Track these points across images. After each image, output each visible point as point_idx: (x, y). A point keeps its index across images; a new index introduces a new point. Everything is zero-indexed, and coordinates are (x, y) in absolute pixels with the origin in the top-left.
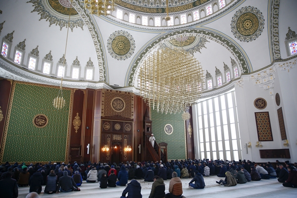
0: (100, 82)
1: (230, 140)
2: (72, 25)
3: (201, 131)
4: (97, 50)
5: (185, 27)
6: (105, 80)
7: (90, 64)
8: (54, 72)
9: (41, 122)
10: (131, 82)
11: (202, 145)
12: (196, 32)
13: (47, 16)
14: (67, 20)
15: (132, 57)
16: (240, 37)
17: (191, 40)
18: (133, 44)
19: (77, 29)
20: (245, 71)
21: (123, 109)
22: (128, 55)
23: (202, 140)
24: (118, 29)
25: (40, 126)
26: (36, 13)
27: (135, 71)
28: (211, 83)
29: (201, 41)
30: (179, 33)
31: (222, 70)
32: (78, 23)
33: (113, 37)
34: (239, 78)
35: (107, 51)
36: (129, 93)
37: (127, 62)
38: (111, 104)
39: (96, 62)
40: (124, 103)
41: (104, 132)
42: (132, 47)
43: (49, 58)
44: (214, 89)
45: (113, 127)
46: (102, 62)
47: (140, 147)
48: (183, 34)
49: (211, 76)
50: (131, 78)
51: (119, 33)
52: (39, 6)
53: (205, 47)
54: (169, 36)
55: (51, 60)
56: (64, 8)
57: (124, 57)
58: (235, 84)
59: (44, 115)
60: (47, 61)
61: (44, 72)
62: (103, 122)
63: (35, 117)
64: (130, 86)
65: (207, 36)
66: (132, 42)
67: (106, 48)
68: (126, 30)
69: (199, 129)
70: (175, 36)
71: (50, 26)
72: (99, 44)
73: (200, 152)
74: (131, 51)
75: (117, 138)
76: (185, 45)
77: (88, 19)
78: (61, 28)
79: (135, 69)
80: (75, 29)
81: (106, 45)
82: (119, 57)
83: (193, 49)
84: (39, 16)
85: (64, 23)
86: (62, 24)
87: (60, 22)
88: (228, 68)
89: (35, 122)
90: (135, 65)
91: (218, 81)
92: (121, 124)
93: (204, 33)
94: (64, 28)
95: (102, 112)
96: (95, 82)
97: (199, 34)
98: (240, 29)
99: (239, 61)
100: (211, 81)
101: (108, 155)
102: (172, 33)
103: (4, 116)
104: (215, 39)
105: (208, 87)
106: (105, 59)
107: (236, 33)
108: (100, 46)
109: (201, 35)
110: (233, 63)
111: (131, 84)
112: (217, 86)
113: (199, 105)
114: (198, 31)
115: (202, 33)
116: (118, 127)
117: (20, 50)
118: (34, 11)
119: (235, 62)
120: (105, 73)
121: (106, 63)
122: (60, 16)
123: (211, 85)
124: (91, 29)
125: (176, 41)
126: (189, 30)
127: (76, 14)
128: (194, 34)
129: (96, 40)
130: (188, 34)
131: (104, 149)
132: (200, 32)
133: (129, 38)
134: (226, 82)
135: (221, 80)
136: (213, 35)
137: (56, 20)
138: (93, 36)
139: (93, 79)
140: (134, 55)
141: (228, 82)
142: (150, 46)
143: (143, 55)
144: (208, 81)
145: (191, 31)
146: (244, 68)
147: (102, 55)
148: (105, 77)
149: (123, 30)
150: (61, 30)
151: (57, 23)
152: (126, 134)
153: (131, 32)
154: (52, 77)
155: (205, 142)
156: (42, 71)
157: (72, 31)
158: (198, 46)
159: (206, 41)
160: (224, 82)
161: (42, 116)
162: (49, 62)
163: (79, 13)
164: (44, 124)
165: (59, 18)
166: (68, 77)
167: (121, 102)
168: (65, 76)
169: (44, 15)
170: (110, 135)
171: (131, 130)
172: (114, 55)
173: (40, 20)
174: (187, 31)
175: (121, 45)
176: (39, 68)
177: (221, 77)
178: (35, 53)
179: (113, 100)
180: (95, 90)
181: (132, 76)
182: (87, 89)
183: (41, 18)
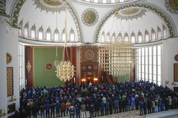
0: (79, 42)
1: (157, 75)
2: (59, 10)
3: (140, 66)
4: (76, 23)
5: (131, 3)
6: (81, 41)
7: (72, 31)
8: (52, 39)
9: (49, 67)
10: (97, 40)
11: (140, 74)
12: (139, 6)
13: (44, 8)
14: (56, 8)
15: (97, 24)
16: (171, 10)
17: (135, 11)
18: (97, 16)
19: (62, 12)
20: (171, 35)
21: (93, 57)
22: (94, 22)
23: (140, 71)
24: (87, 7)
25: (49, 69)
26: (38, 8)
27: (99, 33)
28: (148, 38)
29: (142, 11)
30: (127, 7)
31: (156, 30)
32: (62, 9)
33: (84, 13)
34: (167, 39)
35: (82, 22)
36: (96, 47)
37: (95, 27)
38: (86, 54)
39: (75, 30)
40: (93, 53)
41: (82, 71)
42: (97, 17)
43: (49, 30)
44: (149, 42)
45: (87, 68)
46: (79, 29)
47: (102, 77)
48: (130, 7)
49: (148, 33)
50: (97, 37)
51: (88, 10)
52: (39, 5)
53: (145, 15)
54: (120, 9)
55: (50, 31)
56: (53, 2)
57: (92, 24)
58: (164, 42)
59: (50, 63)
60: (48, 33)
61: (47, 39)
62: (82, 66)
63: (46, 65)
64: (96, 42)
65: (147, 9)
66: (96, 14)
67: (81, 21)
68: (92, 8)
69: (138, 64)
70: (124, 9)
71: (47, 13)
72: (76, 19)
73: (138, 78)
74: (96, 20)
75: (90, 73)
76: (131, 13)
77: (68, 6)
78: (53, 13)
79: (99, 31)
80: (61, 12)
81: (80, 18)
82: (89, 25)
83: (137, 15)
84: (40, 9)
85: (55, 10)
86: (53, 11)
87: (52, 10)
88: (160, 30)
89: (46, 67)
90: (99, 29)
91: (153, 37)
92: (92, 65)
93: (145, 6)
94: (55, 13)
95: (81, 60)
96: (76, 42)
97: (141, 7)
98: (172, 4)
99: (168, 27)
100: (148, 36)
101: (85, 83)
102: (123, 7)
103: (31, 66)
104: (152, 11)
105: (146, 39)
106: (81, 28)
107: (168, 7)
108: (77, 20)
109: (143, 8)
110: (164, 27)
111: (97, 41)
112: (152, 40)
113: (140, 49)
114: (140, 5)
115: (143, 7)
116: (90, 67)
117: (33, 30)
118: (37, 8)
119: (165, 27)
120: (81, 36)
121: (81, 30)
122: (51, 7)
123: (148, 39)
124: (70, 12)
125: (126, 11)
126: (134, 5)
127: (60, 4)
128: (138, 8)
129: (75, 17)
130: (133, 8)
131: (83, 80)
132: (142, 6)
133: (95, 12)
134: (157, 39)
135: (155, 37)
136: (151, 8)
137: (49, 9)
138: (73, 15)
139: (75, 40)
140: (98, 22)
141: (159, 39)
142: (108, 16)
143: (104, 22)
144: (146, 36)
145: (136, 6)
146: (171, 33)
147: (79, 25)
148: (81, 38)
149: (91, 7)
150: (53, 14)
151: (51, 11)
152: (94, 71)
153: (96, 8)
154: (52, 42)
155: (141, 73)
156: (46, 39)
157: (60, 13)
158: (140, 14)
159: (145, 11)
160: (157, 38)
161: (49, 64)
162: (49, 33)
163: (63, 4)
164: (51, 68)
165: (51, 8)
166: (60, 40)
167: (91, 53)
168: (59, 40)
169: (43, 8)
170: (85, 72)
171: (98, 69)
172: (86, 24)
173: (41, 11)
174: (133, 6)
175: (90, 17)
176: (45, 38)
177: (155, 35)
178: (41, 29)
179: (86, 52)
180: (76, 47)
181: (97, 36)
182: (72, 47)
183: (41, 10)
